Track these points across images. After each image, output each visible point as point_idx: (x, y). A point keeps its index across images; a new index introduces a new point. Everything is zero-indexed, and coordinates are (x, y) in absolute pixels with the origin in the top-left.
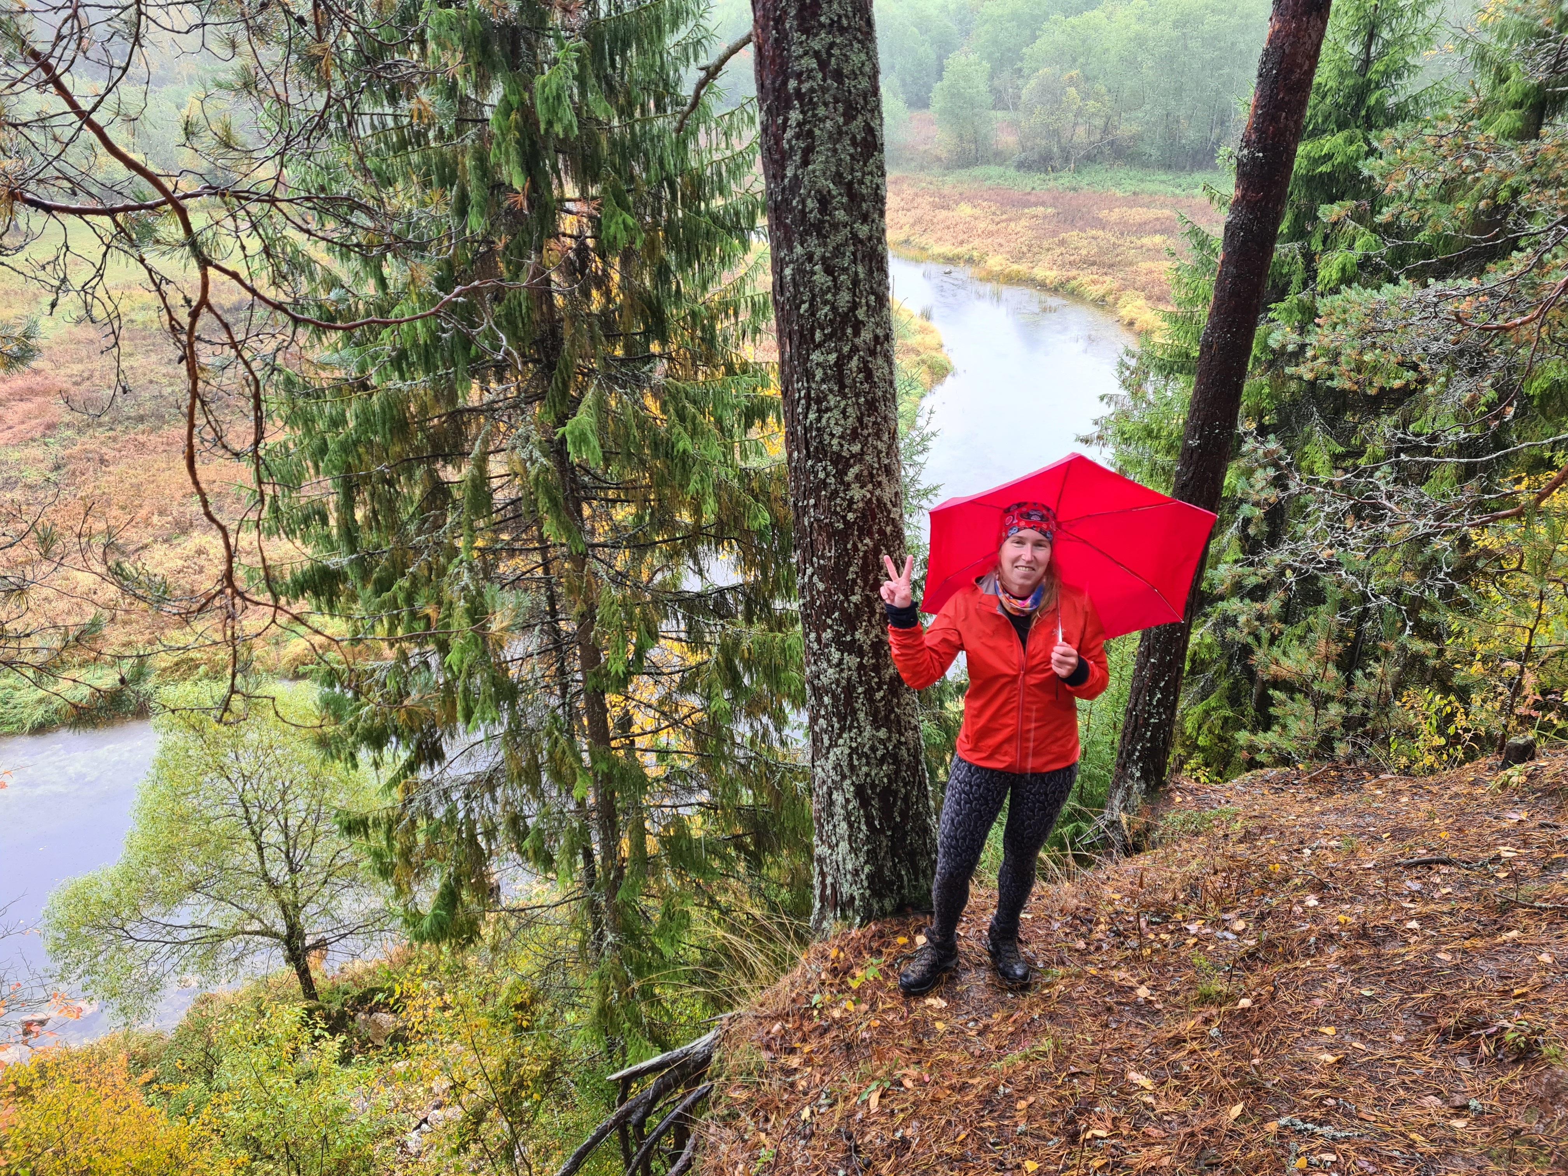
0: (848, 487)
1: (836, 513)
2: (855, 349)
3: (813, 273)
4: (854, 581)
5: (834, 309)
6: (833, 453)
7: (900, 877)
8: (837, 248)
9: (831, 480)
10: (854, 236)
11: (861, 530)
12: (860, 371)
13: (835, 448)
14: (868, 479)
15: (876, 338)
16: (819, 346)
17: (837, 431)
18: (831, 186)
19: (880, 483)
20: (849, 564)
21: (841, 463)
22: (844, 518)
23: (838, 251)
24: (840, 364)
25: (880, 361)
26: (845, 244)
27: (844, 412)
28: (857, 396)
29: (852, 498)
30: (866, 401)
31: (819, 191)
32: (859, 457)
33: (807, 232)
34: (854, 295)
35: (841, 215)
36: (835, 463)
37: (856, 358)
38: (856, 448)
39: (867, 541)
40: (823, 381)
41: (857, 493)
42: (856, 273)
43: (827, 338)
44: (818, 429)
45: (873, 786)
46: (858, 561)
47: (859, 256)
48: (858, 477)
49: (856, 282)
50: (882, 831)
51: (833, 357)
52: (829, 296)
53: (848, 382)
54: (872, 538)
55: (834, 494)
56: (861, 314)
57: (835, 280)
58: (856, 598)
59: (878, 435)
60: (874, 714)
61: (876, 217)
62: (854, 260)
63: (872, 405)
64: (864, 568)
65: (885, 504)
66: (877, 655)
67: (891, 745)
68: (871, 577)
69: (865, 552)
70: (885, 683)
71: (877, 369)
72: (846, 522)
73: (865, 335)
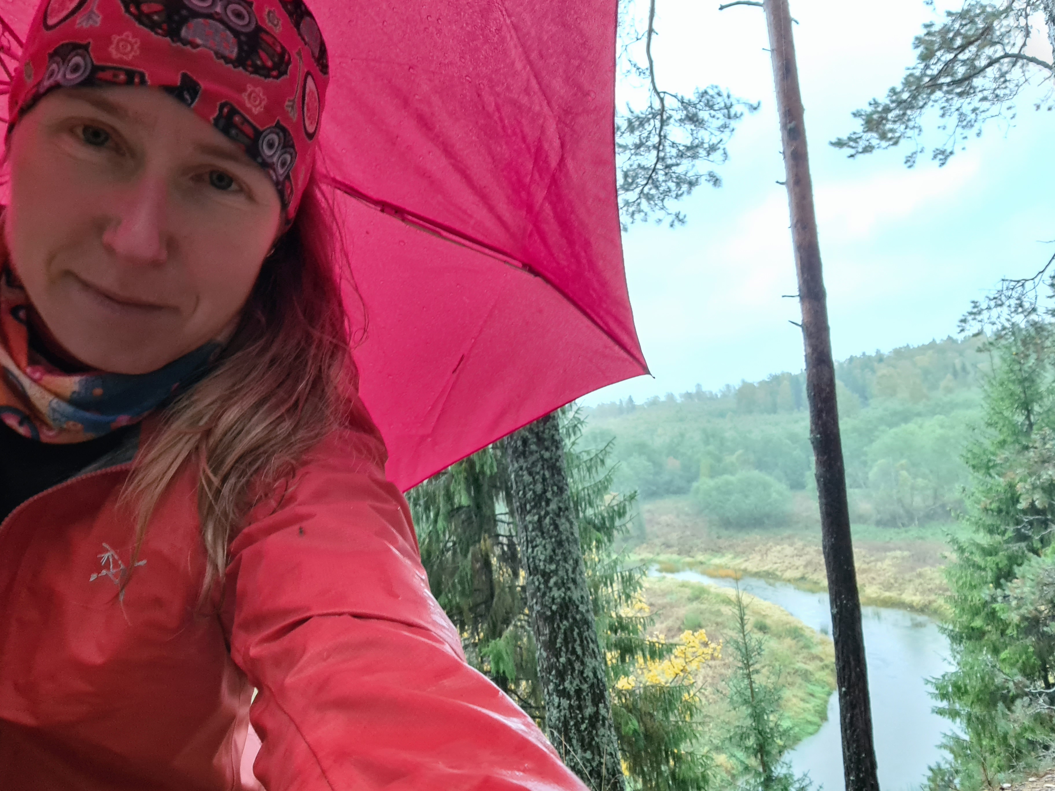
0: (551, 589)
1: (546, 606)
2: (547, 513)
3: (523, 476)
4: (560, 648)
5: (534, 492)
6: (541, 570)
8: (533, 463)
9: (542, 586)
10: (542, 457)
11: (561, 616)
12: (551, 524)
13: (542, 567)
14: (561, 585)
15: (560, 509)
16: (529, 512)
17: (542, 557)
18: (527, 434)
19: (569, 589)
20: (556, 638)
21: (546, 576)
22: (551, 608)
23: (534, 464)
24: (540, 521)
25: (563, 520)
26: (537, 461)
27: (544, 547)
28: (551, 538)
29: (554, 596)
30: (556, 541)
31: (522, 437)
32: (555, 572)
33: (519, 456)
34: (544, 485)
35: (533, 447)
36: (543, 576)
37: (548, 518)
38: (553, 567)
39: (565, 622)
40: (533, 530)
41: (556, 593)
42: (544, 475)
43: (533, 507)
44: (533, 558)
46: (561, 636)
47: (546, 466)
48: (556, 584)
49: (544, 479)
51: (536, 518)
52: (531, 486)
53: (545, 530)
54: (568, 621)
55: (544, 594)
56: (549, 495)
57: (534, 478)
58: (563, 660)
59: (566, 560)
60: (581, 740)
61: (554, 449)
62: (543, 468)
63: (560, 544)
64: (565, 640)
65: (574, 602)
66: (579, 698)
67: (594, 764)
68: (570, 646)
69: (565, 630)
70: (586, 719)
71: (562, 525)
72: (552, 611)
73: (553, 506)
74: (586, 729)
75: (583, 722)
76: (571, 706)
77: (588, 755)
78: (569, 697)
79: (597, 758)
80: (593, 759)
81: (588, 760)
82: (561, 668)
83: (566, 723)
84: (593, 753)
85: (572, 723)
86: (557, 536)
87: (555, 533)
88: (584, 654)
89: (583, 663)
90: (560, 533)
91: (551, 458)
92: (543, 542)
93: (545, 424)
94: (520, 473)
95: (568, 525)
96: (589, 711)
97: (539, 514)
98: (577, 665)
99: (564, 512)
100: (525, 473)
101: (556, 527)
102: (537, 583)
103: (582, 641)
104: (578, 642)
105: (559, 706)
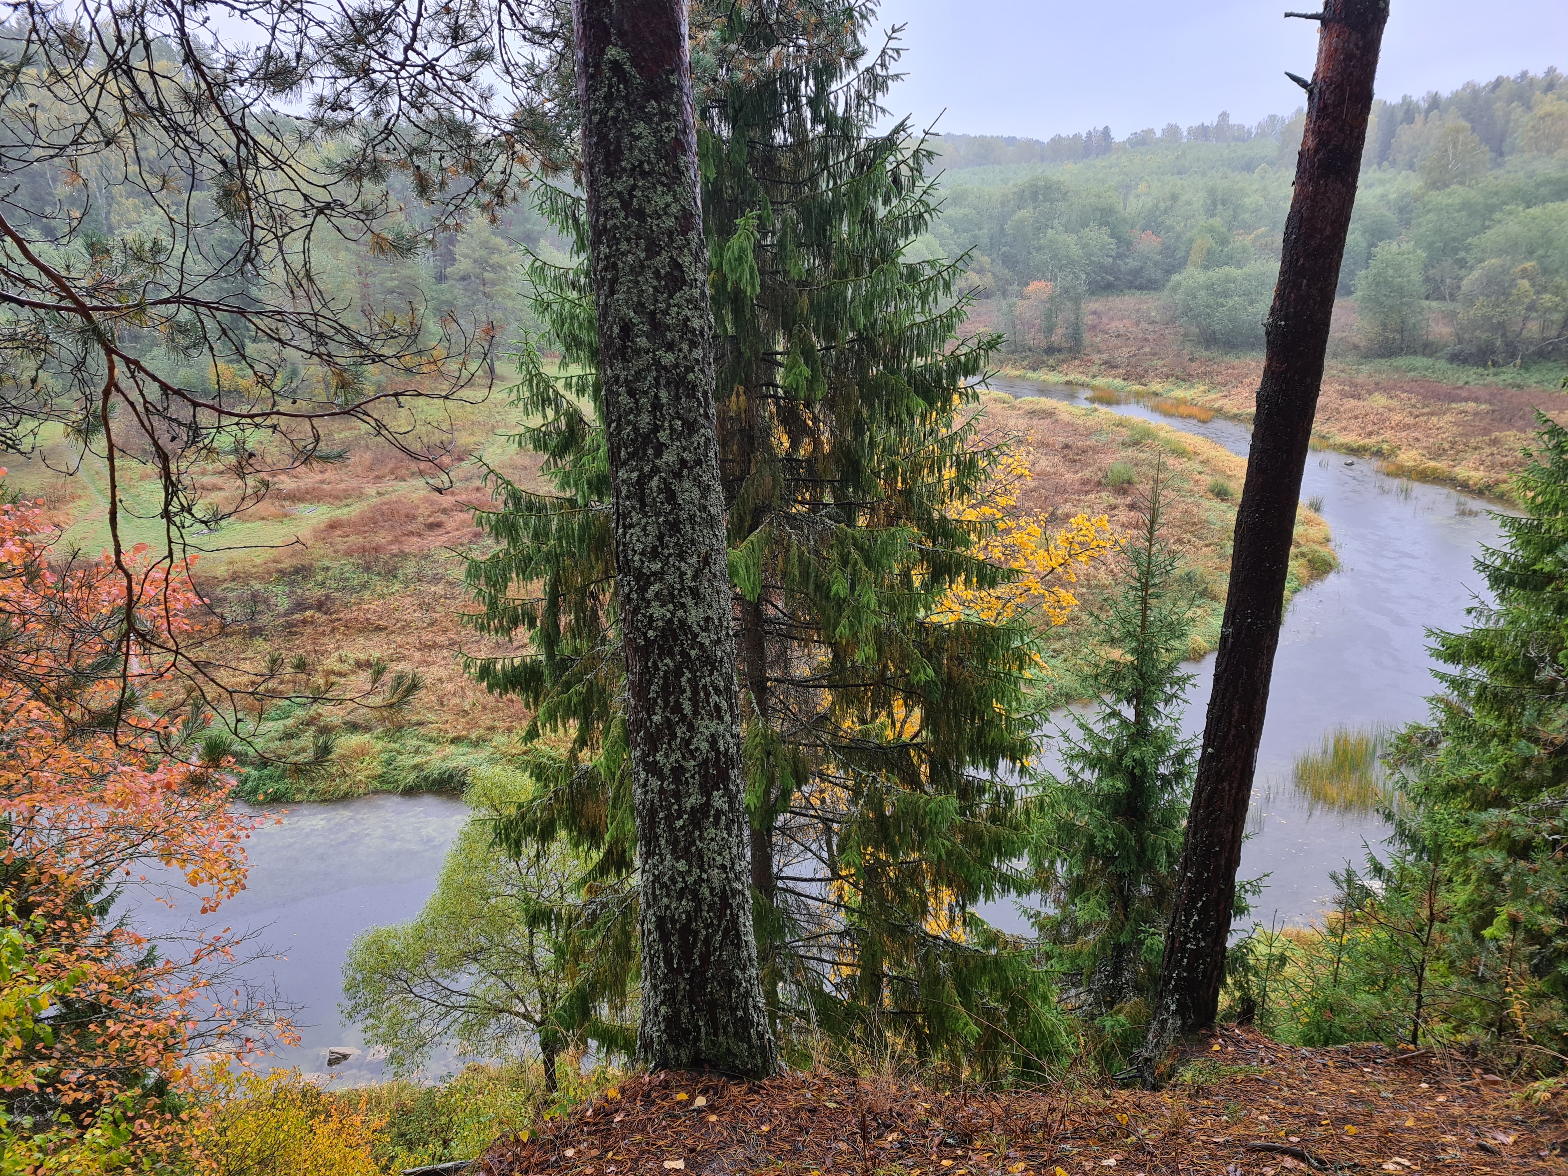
0: (648, 604)
1: (638, 629)
2: (656, 470)
3: (619, 394)
4: (655, 700)
5: (636, 429)
7: (697, 1028)
8: (639, 372)
9: (634, 596)
10: (657, 362)
11: (661, 649)
12: (660, 491)
14: (669, 598)
15: (683, 462)
16: (624, 464)
17: (639, 547)
18: (632, 314)
19: (683, 605)
20: (650, 683)
21: (643, 580)
22: (645, 634)
23: (639, 375)
24: (642, 482)
25: (687, 485)
26: (648, 369)
27: (644, 529)
28: (658, 515)
29: (651, 615)
30: (667, 521)
31: (622, 319)
32: (659, 576)
33: (614, 356)
34: (655, 417)
35: (643, 342)
36: (637, 580)
37: (656, 479)
38: (656, 566)
39: (668, 661)
40: (627, 497)
41: (657, 611)
42: (656, 396)
43: (631, 456)
44: (624, 544)
45: (674, 921)
46: (658, 681)
47: (663, 381)
48: (657, 595)
49: (656, 406)
50: (679, 971)
51: (635, 475)
52: (631, 417)
53: (648, 501)
54: (673, 659)
55: (636, 610)
56: (663, 436)
57: (637, 402)
58: (656, 718)
59: (682, 557)
60: (674, 843)
61: (685, 347)
62: (658, 384)
63: (675, 527)
64: (665, 688)
65: (690, 627)
66: (677, 780)
67: (690, 880)
68: (672, 699)
69: (666, 672)
70: (685, 812)
71: (683, 492)
72: (646, 639)
73: (669, 457)
74: (682, 828)
75: (679, 817)
76: (662, 791)
77: (682, 865)
78: (662, 777)
79: (696, 871)
80: (689, 872)
81: (680, 873)
82: (653, 730)
83: (652, 813)
84: (690, 863)
85: (661, 815)
86: (670, 513)
87: (667, 507)
88: (696, 713)
89: (691, 728)
90: (677, 506)
91: (677, 366)
92: (643, 521)
93: (671, 296)
94: (615, 388)
95: (696, 493)
96: (693, 800)
97: (641, 470)
98: (681, 731)
99: (691, 469)
100: (622, 390)
101: (671, 497)
102: (627, 590)
103: (695, 693)
104: (688, 694)
105: (645, 785)
